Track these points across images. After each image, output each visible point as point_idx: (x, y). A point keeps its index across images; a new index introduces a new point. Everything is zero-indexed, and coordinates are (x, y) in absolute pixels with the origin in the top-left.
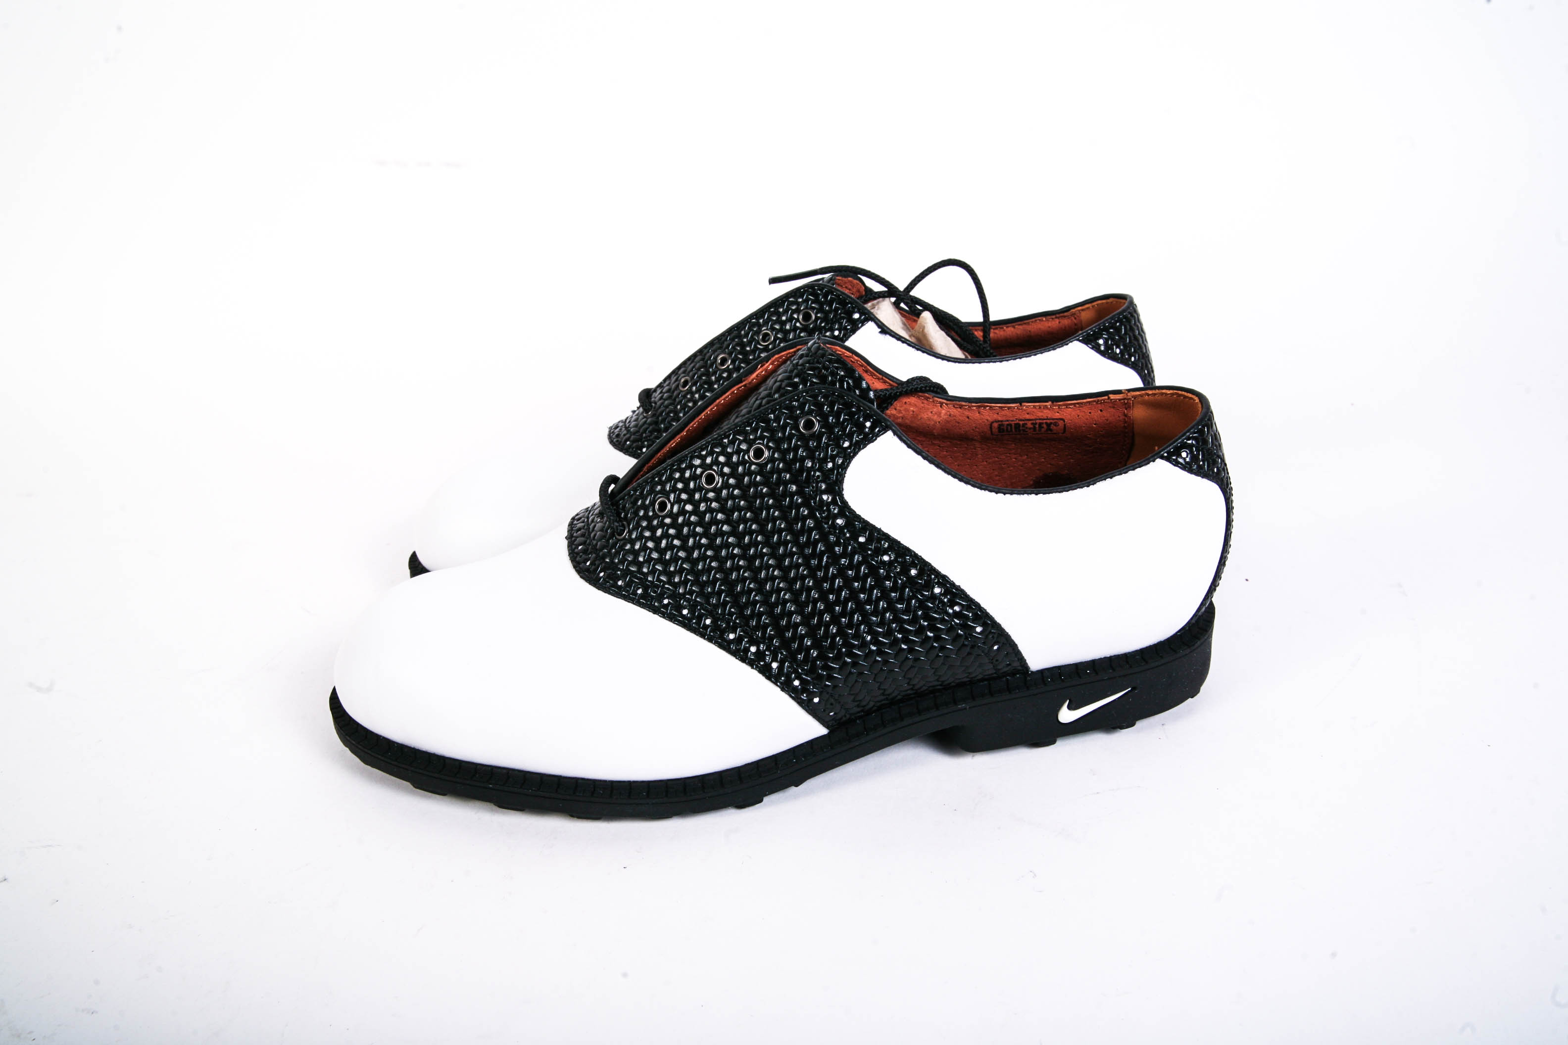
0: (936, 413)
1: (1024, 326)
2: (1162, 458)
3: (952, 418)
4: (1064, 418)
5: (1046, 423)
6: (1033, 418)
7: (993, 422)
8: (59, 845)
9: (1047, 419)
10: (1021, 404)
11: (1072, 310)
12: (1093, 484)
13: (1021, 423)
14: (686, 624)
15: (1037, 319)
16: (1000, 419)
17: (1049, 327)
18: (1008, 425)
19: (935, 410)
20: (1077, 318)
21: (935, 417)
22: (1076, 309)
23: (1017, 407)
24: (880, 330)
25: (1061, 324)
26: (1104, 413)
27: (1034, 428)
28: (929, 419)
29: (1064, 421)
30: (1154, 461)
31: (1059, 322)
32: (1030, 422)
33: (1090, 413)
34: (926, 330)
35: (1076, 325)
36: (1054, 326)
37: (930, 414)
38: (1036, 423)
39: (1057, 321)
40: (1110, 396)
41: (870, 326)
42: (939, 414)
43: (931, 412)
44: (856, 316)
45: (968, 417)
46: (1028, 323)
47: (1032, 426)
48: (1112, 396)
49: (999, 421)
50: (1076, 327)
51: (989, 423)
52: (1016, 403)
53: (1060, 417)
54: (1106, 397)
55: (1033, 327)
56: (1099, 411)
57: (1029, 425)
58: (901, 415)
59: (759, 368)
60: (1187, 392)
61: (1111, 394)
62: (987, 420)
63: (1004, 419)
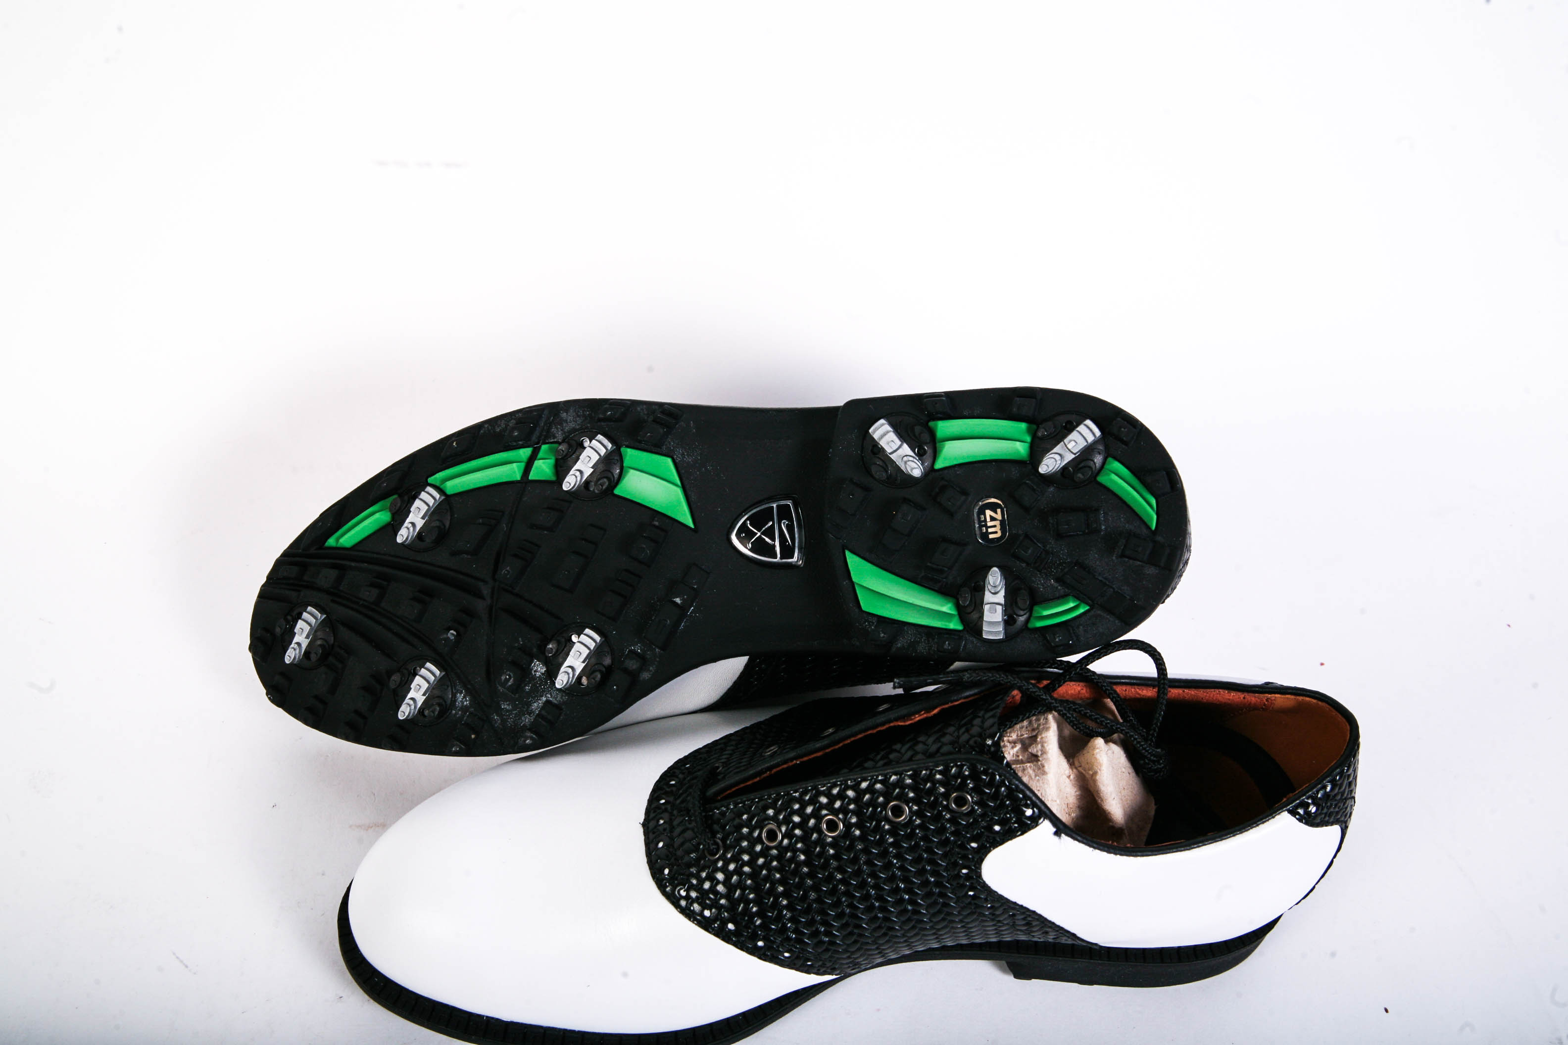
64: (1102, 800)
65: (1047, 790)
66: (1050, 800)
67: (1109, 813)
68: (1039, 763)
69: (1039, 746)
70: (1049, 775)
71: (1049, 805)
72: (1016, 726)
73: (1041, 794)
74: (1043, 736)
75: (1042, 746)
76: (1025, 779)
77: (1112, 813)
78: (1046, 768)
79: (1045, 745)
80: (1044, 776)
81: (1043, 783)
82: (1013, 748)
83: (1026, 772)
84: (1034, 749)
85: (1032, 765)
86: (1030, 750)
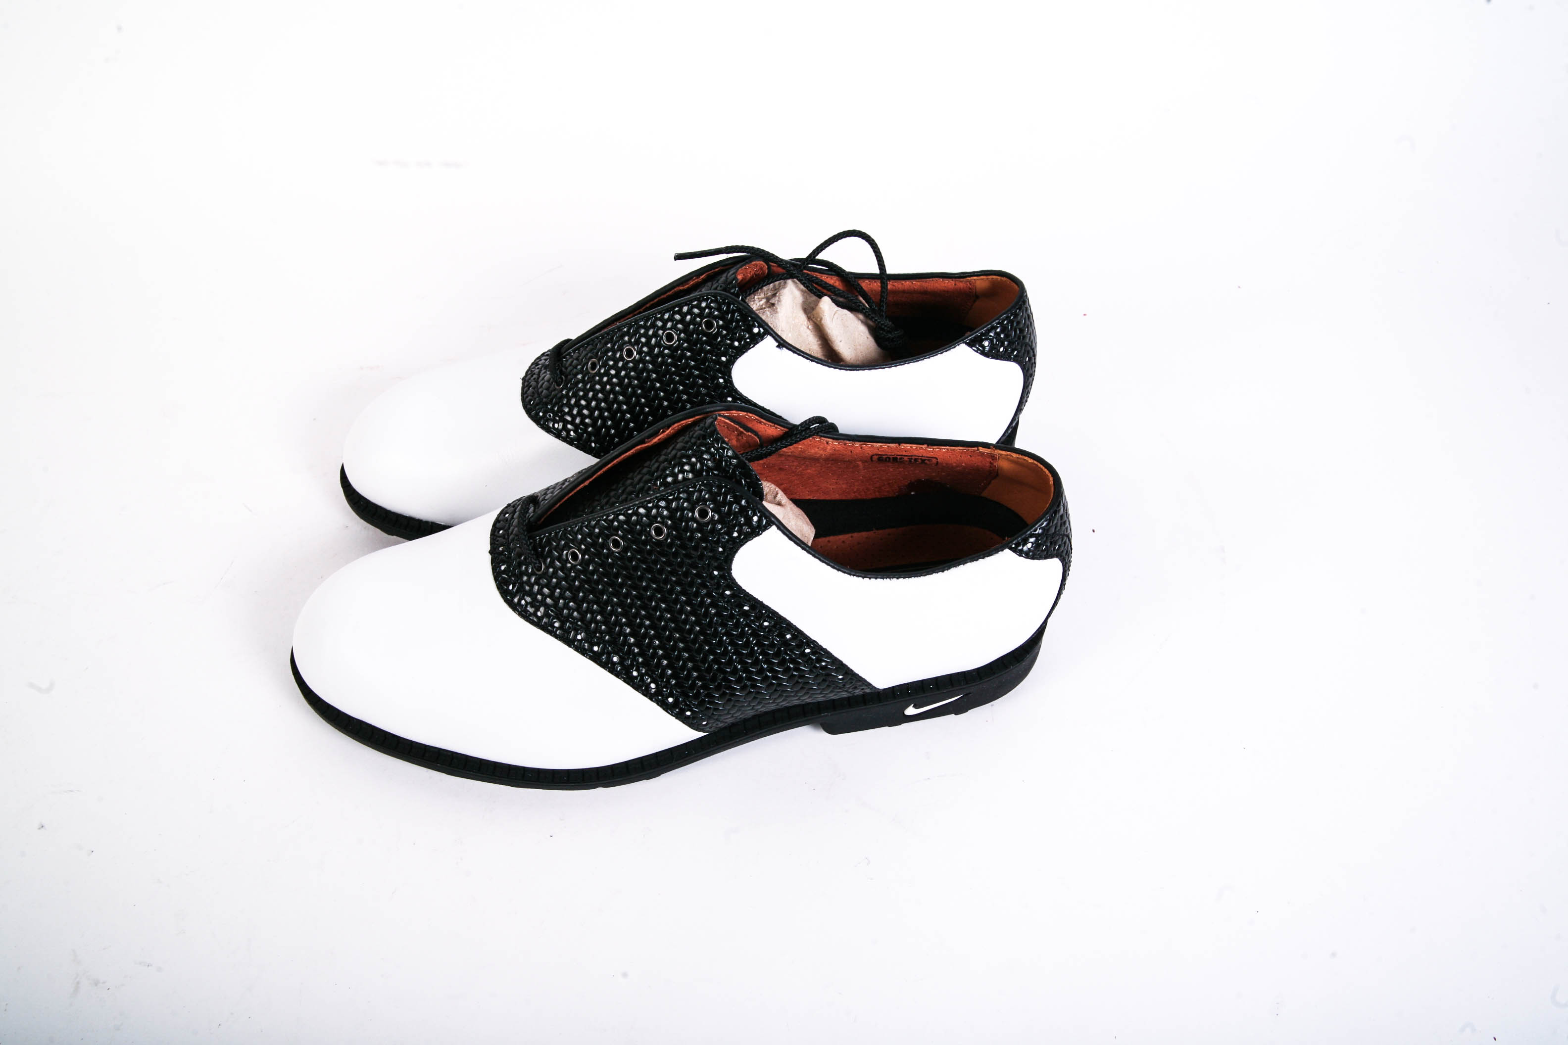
0: (822, 449)
1: (921, 282)
2: (1011, 548)
3: (837, 452)
4: (937, 457)
5: (921, 459)
6: (910, 455)
7: (873, 455)
8: (79, 791)
9: (922, 456)
10: (899, 445)
11: (968, 278)
12: (947, 570)
13: (899, 457)
14: (595, 658)
15: (934, 279)
16: (880, 453)
17: (945, 287)
18: (887, 458)
19: (821, 446)
20: (972, 284)
21: (822, 452)
22: (972, 278)
23: (896, 446)
24: (777, 344)
25: (957, 286)
26: (973, 459)
27: (910, 461)
28: (816, 453)
29: (937, 459)
30: (1002, 550)
31: (955, 285)
32: (906, 457)
33: (961, 456)
34: (823, 322)
35: (970, 289)
36: (950, 287)
37: (817, 450)
38: (912, 459)
39: (953, 282)
40: (980, 448)
41: (769, 341)
42: (825, 450)
43: (818, 448)
44: (756, 330)
45: (851, 452)
46: (926, 282)
47: (908, 460)
48: (981, 449)
49: (878, 455)
50: (970, 290)
51: (870, 456)
52: (895, 443)
53: (934, 456)
54: (976, 449)
55: (929, 284)
56: (969, 457)
57: (906, 458)
58: (790, 451)
59: (661, 434)
60: (1046, 468)
61: (981, 447)
62: (869, 454)
63: (883, 453)
64: (832, 343)
65: (778, 324)
66: (780, 330)
67: (839, 353)
68: (775, 307)
69: (777, 298)
70: (779, 314)
71: (779, 334)
72: (764, 288)
73: (774, 326)
74: (781, 292)
75: (779, 298)
76: (763, 317)
77: (841, 352)
78: (779, 310)
79: (781, 297)
80: (777, 315)
81: (775, 319)
82: (760, 301)
83: (765, 314)
84: (772, 301)
85: (770, 309)
86: (770, 302)
